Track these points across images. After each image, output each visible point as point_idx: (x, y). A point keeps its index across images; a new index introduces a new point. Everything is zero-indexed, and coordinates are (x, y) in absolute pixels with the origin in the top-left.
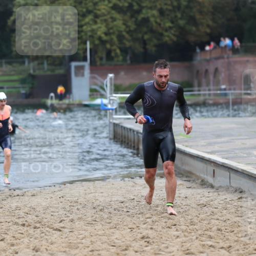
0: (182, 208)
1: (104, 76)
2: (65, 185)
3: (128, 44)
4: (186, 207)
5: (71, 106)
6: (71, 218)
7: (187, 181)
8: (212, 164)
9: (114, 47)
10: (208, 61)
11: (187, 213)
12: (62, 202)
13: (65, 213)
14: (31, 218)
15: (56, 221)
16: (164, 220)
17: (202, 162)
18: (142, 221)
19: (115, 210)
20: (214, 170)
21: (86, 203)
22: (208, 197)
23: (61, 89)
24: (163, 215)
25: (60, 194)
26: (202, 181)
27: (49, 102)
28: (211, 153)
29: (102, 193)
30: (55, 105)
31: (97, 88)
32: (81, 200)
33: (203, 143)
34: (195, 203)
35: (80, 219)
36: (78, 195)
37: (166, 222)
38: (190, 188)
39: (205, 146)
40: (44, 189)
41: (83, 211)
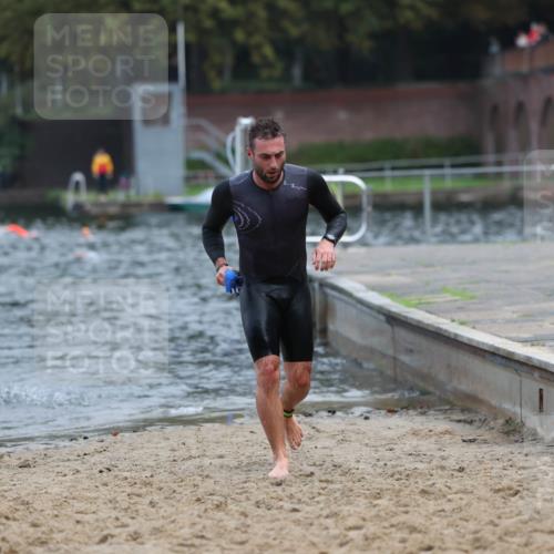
0: (449, 500)
1: (228, 124)
2: (115, 435)
3: (294, 32)
4: (459, 495)
5: (133, 211)
6: (131, 529)
7: (465, 421)
8: (536, 374)
9: (257, 39)
10: (524, 79)
11: (463, 514)
12: (106, 485)
13: (114, 514)
14: (17, 531)
15: (89, 537)
16: (399, 535)
17: (505, 366)
18: (336, 537)
19: (258, 504)
20: (541, 390)
21: (174, 486)
22: (524, 468)
23: (101, 161)
24: (394, 521)
25: (102, 460)
26: (508, 422)
27: (69, 198)
28: (533, 342)
29: (221, 457)
30: (88, 207)
31: (207, 157)
32: (162, 477)
33: (508, 312)
34: (486, 484)
35: (157, 531)
36: (153, 464)
37: (403, 541)
38: (471, 441)
39: (516, 322)
40: (57, 447)
41: (166, 509)
